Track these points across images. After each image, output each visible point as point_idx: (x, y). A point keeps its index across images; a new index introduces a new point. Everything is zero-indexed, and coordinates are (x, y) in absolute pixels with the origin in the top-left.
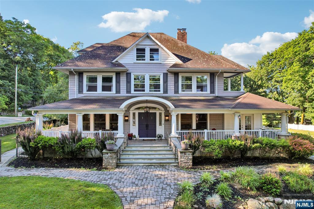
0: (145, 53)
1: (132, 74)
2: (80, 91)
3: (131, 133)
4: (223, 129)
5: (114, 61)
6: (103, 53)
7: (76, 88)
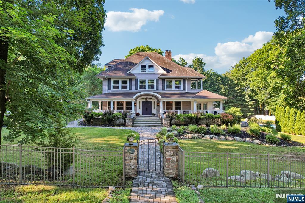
0: (145, 68)
1: (138, 79)
2: (109, 89)
3: (138, 112)
4: (191, 109)
5: (128, 72)
6: (121, 67)
7: (107, 88)
